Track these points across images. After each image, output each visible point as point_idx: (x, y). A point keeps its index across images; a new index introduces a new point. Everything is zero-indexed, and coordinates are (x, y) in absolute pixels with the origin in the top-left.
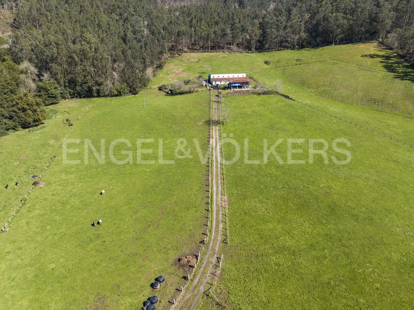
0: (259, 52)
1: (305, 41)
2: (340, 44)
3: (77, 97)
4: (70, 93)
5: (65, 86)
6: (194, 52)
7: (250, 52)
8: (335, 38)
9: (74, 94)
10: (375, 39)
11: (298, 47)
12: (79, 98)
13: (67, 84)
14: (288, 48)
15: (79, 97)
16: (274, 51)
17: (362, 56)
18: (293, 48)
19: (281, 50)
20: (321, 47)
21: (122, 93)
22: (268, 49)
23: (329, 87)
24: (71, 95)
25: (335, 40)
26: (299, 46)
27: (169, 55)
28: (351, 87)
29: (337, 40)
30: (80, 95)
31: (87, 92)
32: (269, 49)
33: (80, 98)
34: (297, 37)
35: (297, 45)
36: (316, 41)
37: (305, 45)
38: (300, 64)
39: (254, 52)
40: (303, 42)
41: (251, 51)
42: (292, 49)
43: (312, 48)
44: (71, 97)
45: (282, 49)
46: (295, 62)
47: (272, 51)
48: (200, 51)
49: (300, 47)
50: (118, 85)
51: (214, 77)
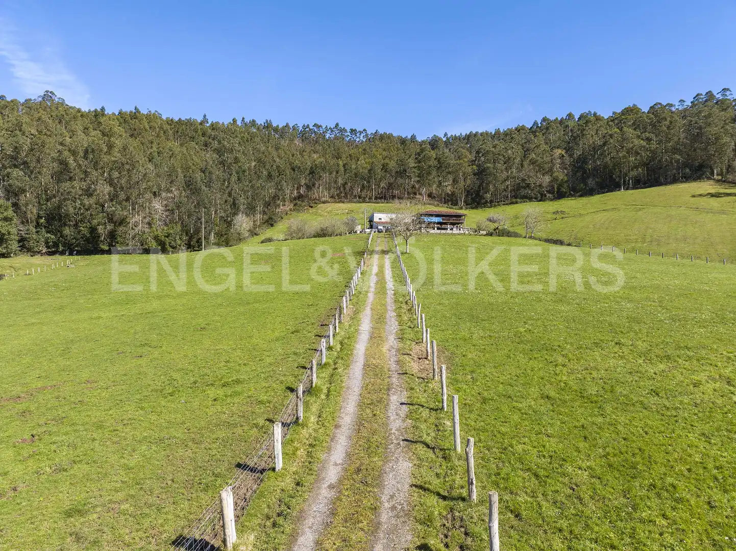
0: (473, 208)
1: (565, 185)
2: (634, 188)
3: (62, 253)
4: (47, 243)
5: (38, 225)
6: (343, 203)
7: (454, 207)
8: (624, 178)
9: (56, 245)
10: (704, 176)
11: (551, 196)
12: (69, 255)
13: (42, 221)
14: (530, 199)
15: (67, 254)
16: (504, 205)
17: (694, 196)
18: (542, 198)
19: (517, 203)
20: (598, 194)
21: (167, 246)
22: (491, 202)
23: (644, 242)
24: (48, 247)
25: (624, 181)
26: (553, 193)
27: (292, 206)
28: (696, 238)
29: (629, 181)
30: (70, 249)
31: (87, 240)
32: (491, 204)
33: (71, 254)
34: (547, 179)
35: (549, 192)
36: (586, 184)
37: (566, 193)
38: (562, 218)
39: (464, 207)
40: (560, 186)
41: (457, 207)
42: (540, 201)
43: (581, 196)
44: (49, 252)
45: (519, 200)
46: (549, 216)
47: (499, 205)
48: (355, 200)
49: (556, 196)
50: (160, 229)
51: (380, 219)
